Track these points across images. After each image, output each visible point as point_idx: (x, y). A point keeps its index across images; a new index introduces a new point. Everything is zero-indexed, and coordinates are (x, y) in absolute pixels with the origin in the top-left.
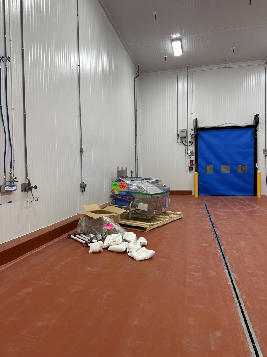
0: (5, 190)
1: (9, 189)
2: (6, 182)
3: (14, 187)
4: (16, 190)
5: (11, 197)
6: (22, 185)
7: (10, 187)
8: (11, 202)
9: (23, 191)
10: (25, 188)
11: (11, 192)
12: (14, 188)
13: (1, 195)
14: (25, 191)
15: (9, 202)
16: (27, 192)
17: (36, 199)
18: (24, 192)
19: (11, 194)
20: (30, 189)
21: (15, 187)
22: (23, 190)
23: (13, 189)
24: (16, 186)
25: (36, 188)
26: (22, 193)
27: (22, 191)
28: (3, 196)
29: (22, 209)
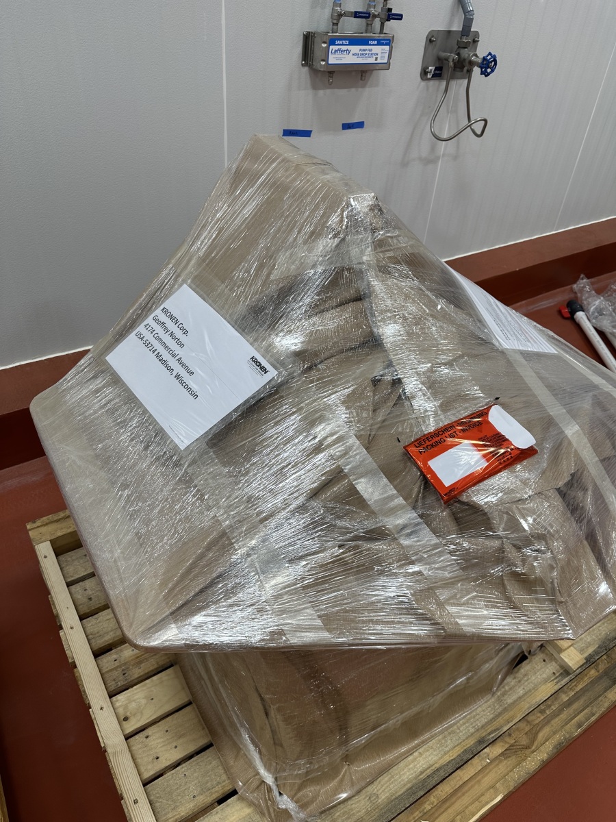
0: (326, 60)
1: (349, 55)
2: (340, 15)
3: (377, 49)
4: (387, 66)
5: (361, 102)
6: (430, 40)
7: (355, 49)
8: (360, 125)
9: (429, 76)
10: (439, 59)
11: (361, 74)
12: (378, 53)
13: (315, 87)
14: (438, 75)
15: (347, 126)
16: (444, 83)
17: (478, 127)
18: (432, 83)
19: (363, 86)
20: (462, 68)
21: (387, 48)
22: (432, 68)
23: (371, 60)
24: (388, 42)
25: (488, 65)
26: (423, 83)
27: (424, 73)
28: (321, 92)
29: (405, 164)
